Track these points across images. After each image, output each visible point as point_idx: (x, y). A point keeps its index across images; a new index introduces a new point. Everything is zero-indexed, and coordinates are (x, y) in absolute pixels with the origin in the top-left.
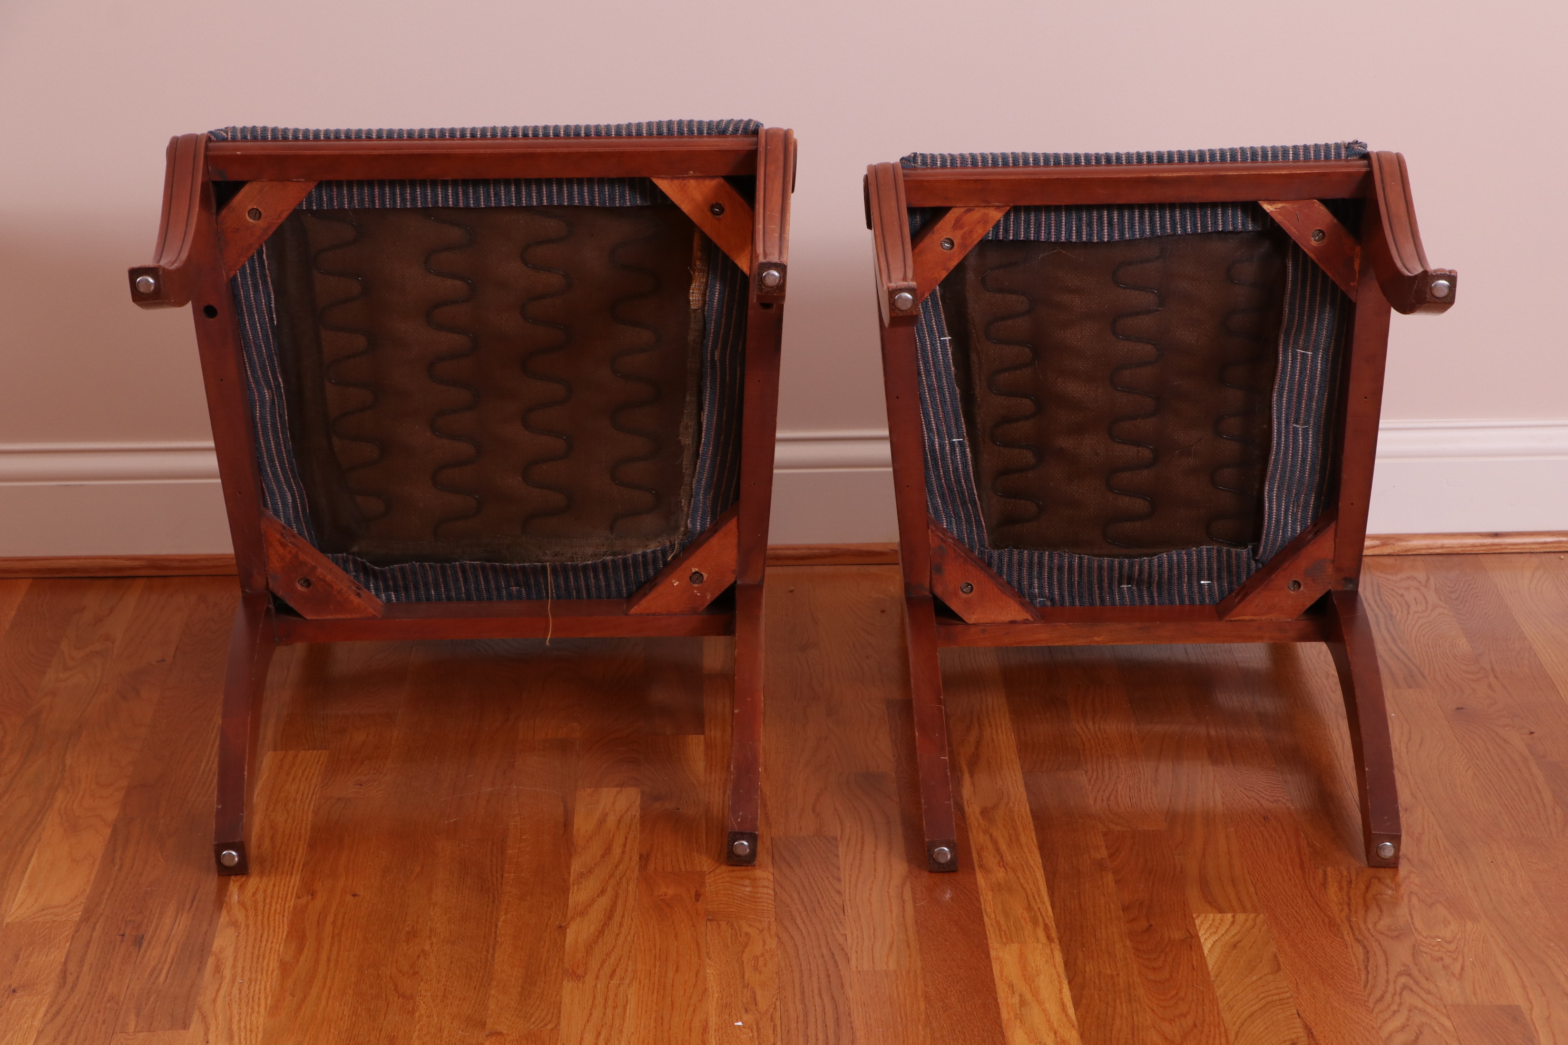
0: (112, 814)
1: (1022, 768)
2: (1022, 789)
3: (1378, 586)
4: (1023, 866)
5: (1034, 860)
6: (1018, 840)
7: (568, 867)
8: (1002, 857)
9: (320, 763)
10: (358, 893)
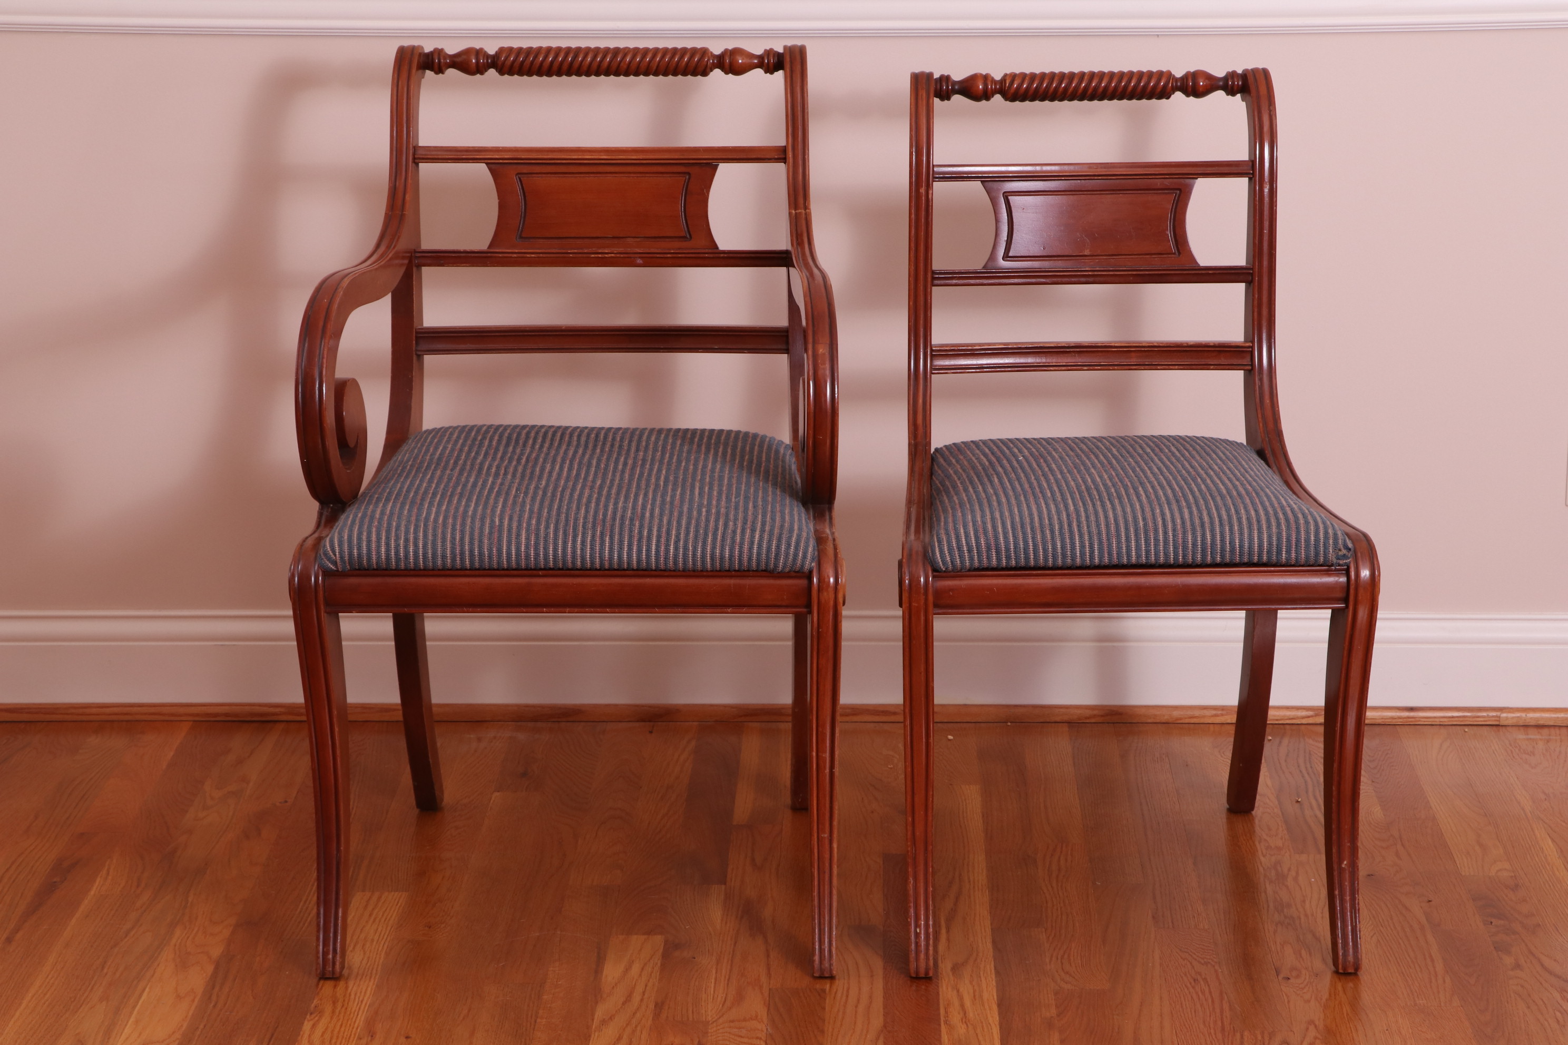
0: (217, 951)
1: (991, 924)
2: (990, 946)
3: (1310, 754)
4: (982, 1023)
5: (992, 1017)
6: (981, 997)
7: (593, 1015)
8: (965, 1014)
9: (399, 904)
10: (411, 1035)
